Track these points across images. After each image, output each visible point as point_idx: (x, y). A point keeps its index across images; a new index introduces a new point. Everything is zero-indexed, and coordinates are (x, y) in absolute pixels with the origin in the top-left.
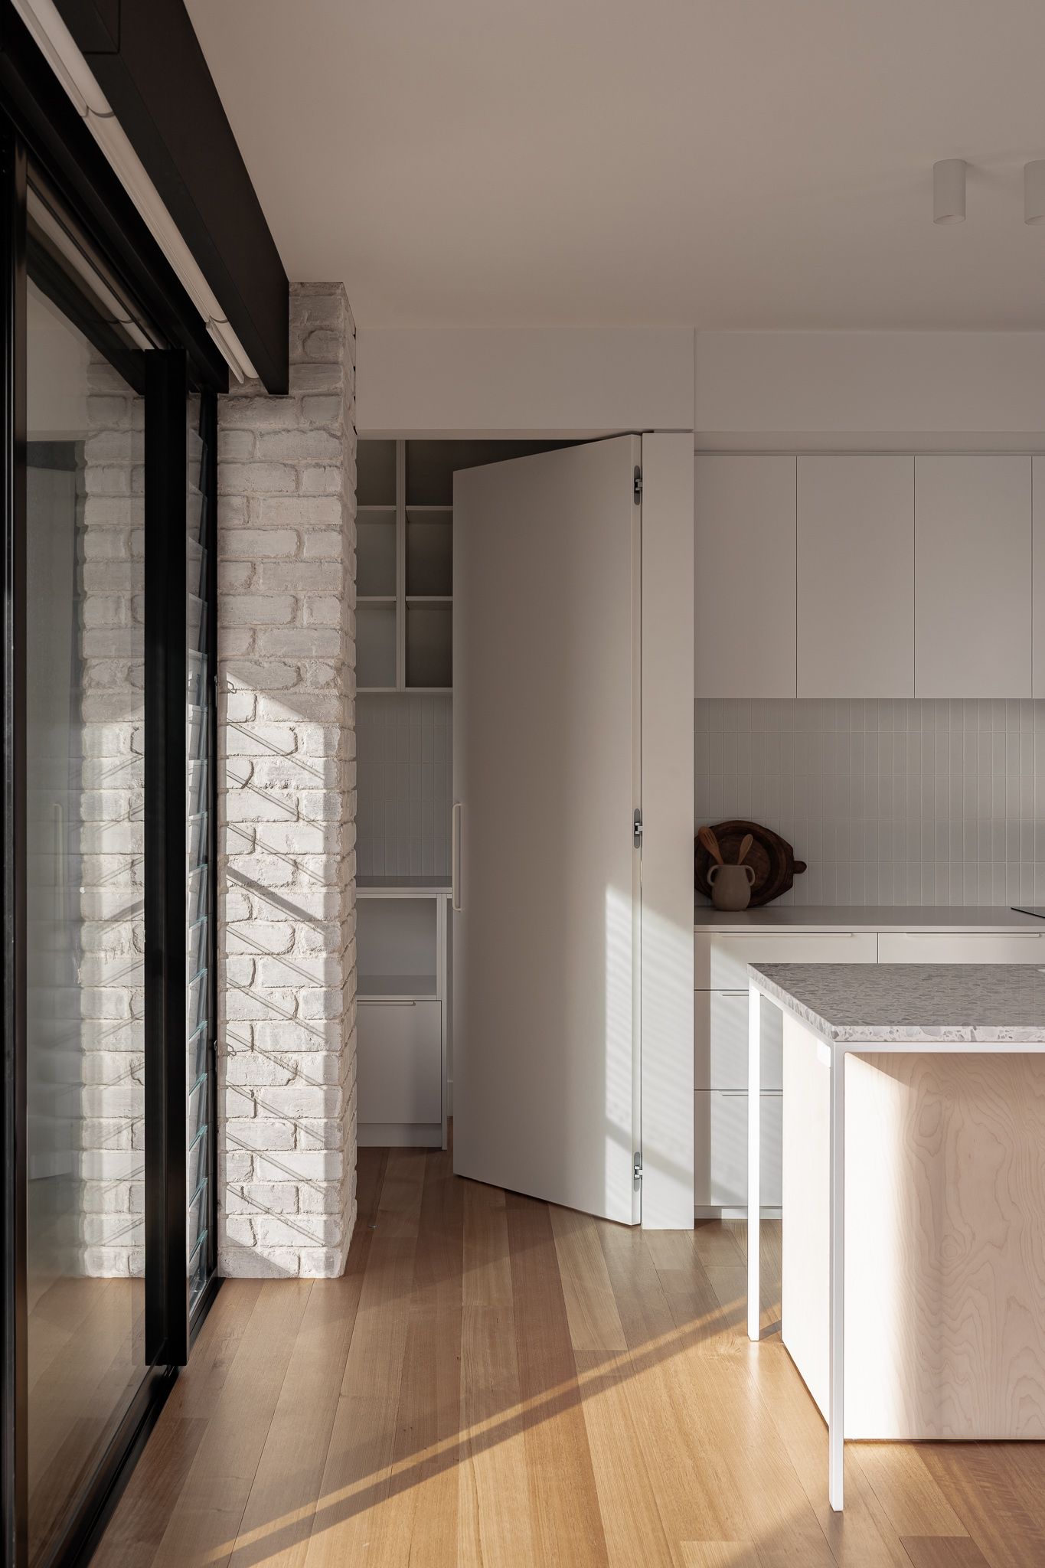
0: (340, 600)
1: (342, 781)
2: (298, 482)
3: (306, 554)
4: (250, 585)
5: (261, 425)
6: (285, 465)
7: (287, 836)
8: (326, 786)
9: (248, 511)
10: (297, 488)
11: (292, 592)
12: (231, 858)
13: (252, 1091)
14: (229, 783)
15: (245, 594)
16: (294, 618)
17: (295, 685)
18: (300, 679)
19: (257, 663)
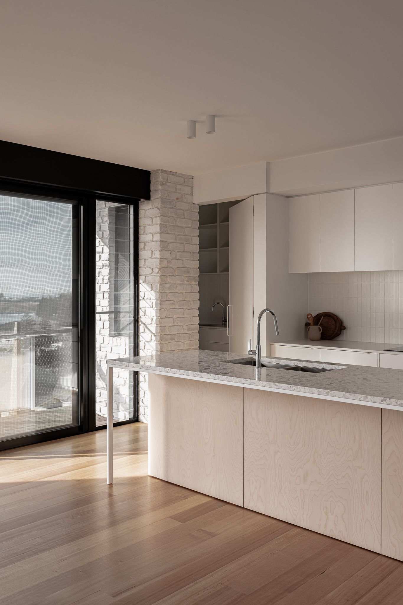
0: (160, 251)
1: (160, 298)
2: (152, 221)
3: (154, 239)
4: (144, 248)
5: (146, 208)
6: (150, 217)
7: (150, 312)
8: (156, 299)
9: (144, 230)
10: (152, 223)
11: (152, 250)
12: (141, 317)
13: (144, 376)
14: (141, 298)
15: (144, 251)
16: (152, 256)
17: (152, 273)
18: (153, 272)
19: (146, 268)
